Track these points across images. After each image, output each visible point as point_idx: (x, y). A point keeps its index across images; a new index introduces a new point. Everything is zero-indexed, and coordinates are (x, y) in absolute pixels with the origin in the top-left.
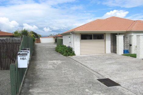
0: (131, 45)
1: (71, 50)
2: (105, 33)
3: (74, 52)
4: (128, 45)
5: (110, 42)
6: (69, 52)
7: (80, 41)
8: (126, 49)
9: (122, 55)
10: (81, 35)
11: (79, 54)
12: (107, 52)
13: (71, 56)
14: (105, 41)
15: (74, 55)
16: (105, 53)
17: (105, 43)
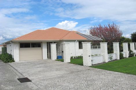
0: (63, 52)
1: (11, 57)
2: (42, 42)
3: (13, 59)
4: (61, 51)
5: (47, 49)
6: (9, 59)
7: (19, 49)
8: (59, 55)
9: (56, 60)
10: (20, 43)
11: (19, 60)
12: (44, 58)
13: (10, 62)
14: (42, 48)
15: (14, 61)
16: (43, 59)
17: (42, 51)
